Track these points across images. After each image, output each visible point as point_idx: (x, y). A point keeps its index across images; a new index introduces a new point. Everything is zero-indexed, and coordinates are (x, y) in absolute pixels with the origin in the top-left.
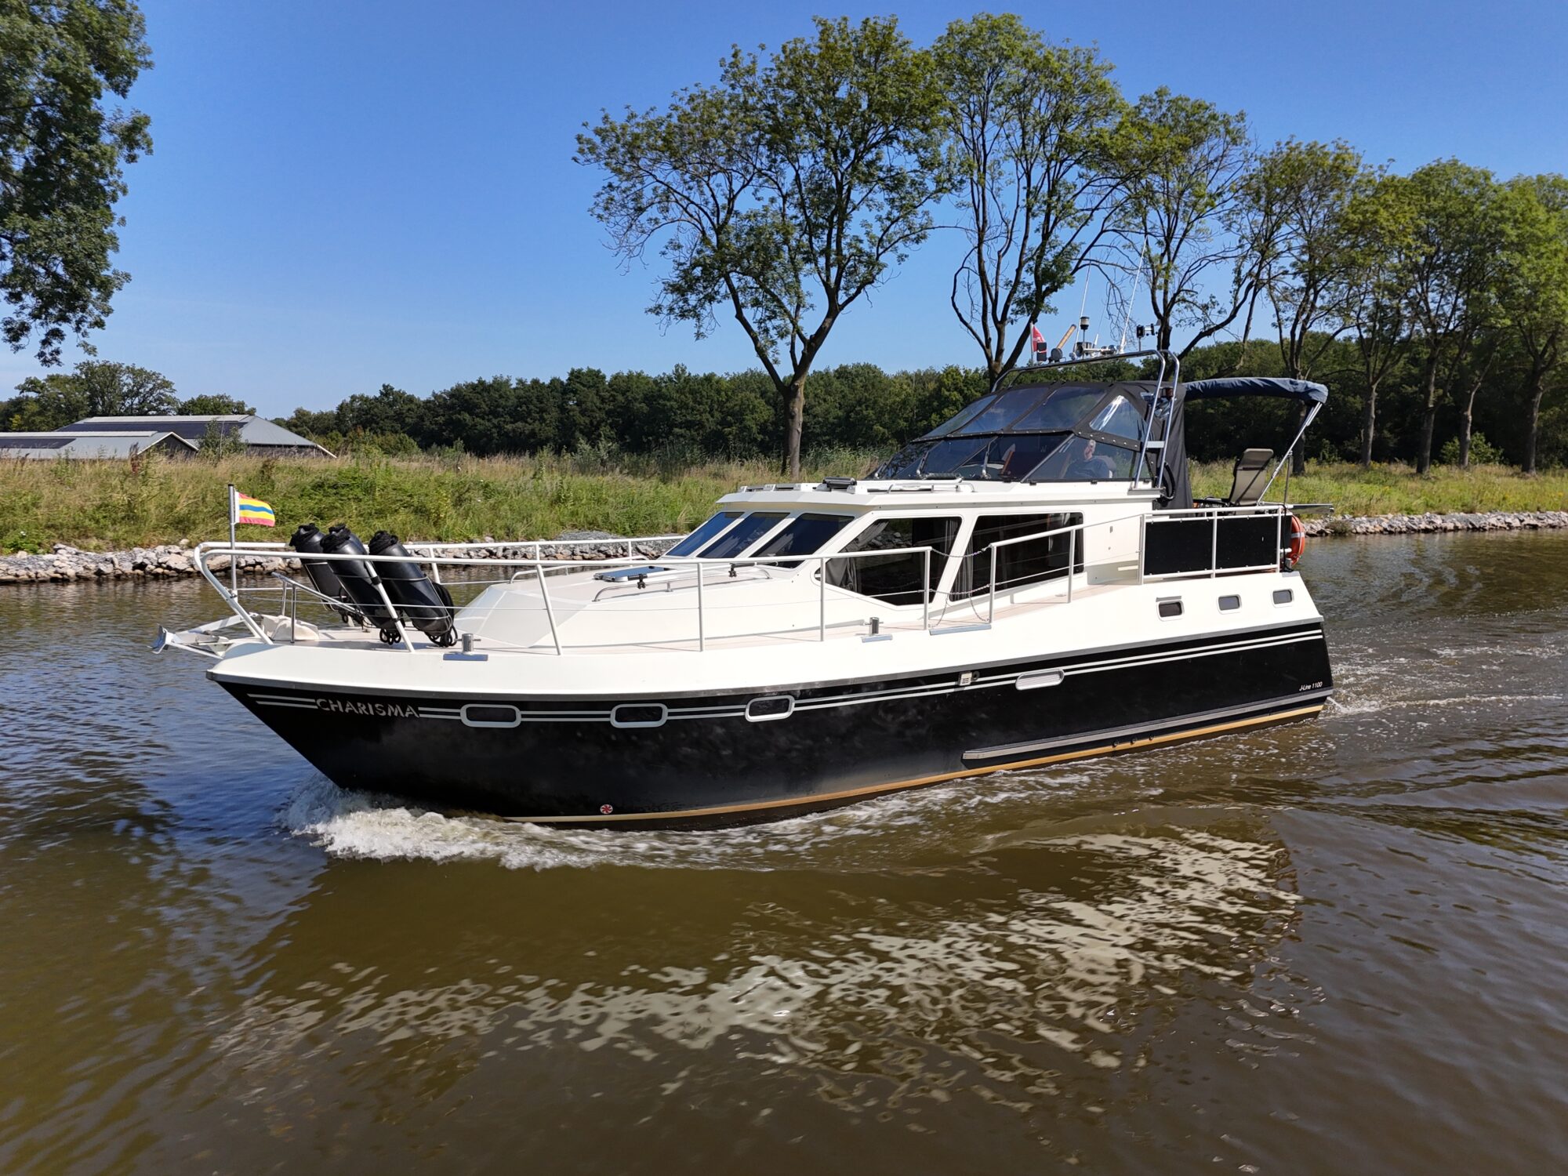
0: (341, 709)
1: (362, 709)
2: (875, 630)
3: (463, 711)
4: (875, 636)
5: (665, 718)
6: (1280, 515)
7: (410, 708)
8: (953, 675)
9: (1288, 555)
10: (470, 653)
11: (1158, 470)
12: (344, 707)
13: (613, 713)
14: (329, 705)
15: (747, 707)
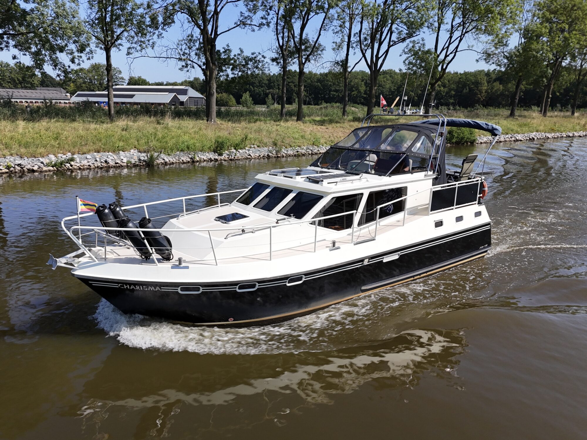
1: (138, 288)
2: (334, 246)
3: (179, 288)
4: (334, 248)
5: (257, 287)
6: (480, 182)
7: (158, 287)
8: (362, 260)
9: (481, 197)
10: (181, 266)
11: (436, 166)
12: (130, 287)
13: (237, 287)
14: (123, 286)
15: (287, 281)
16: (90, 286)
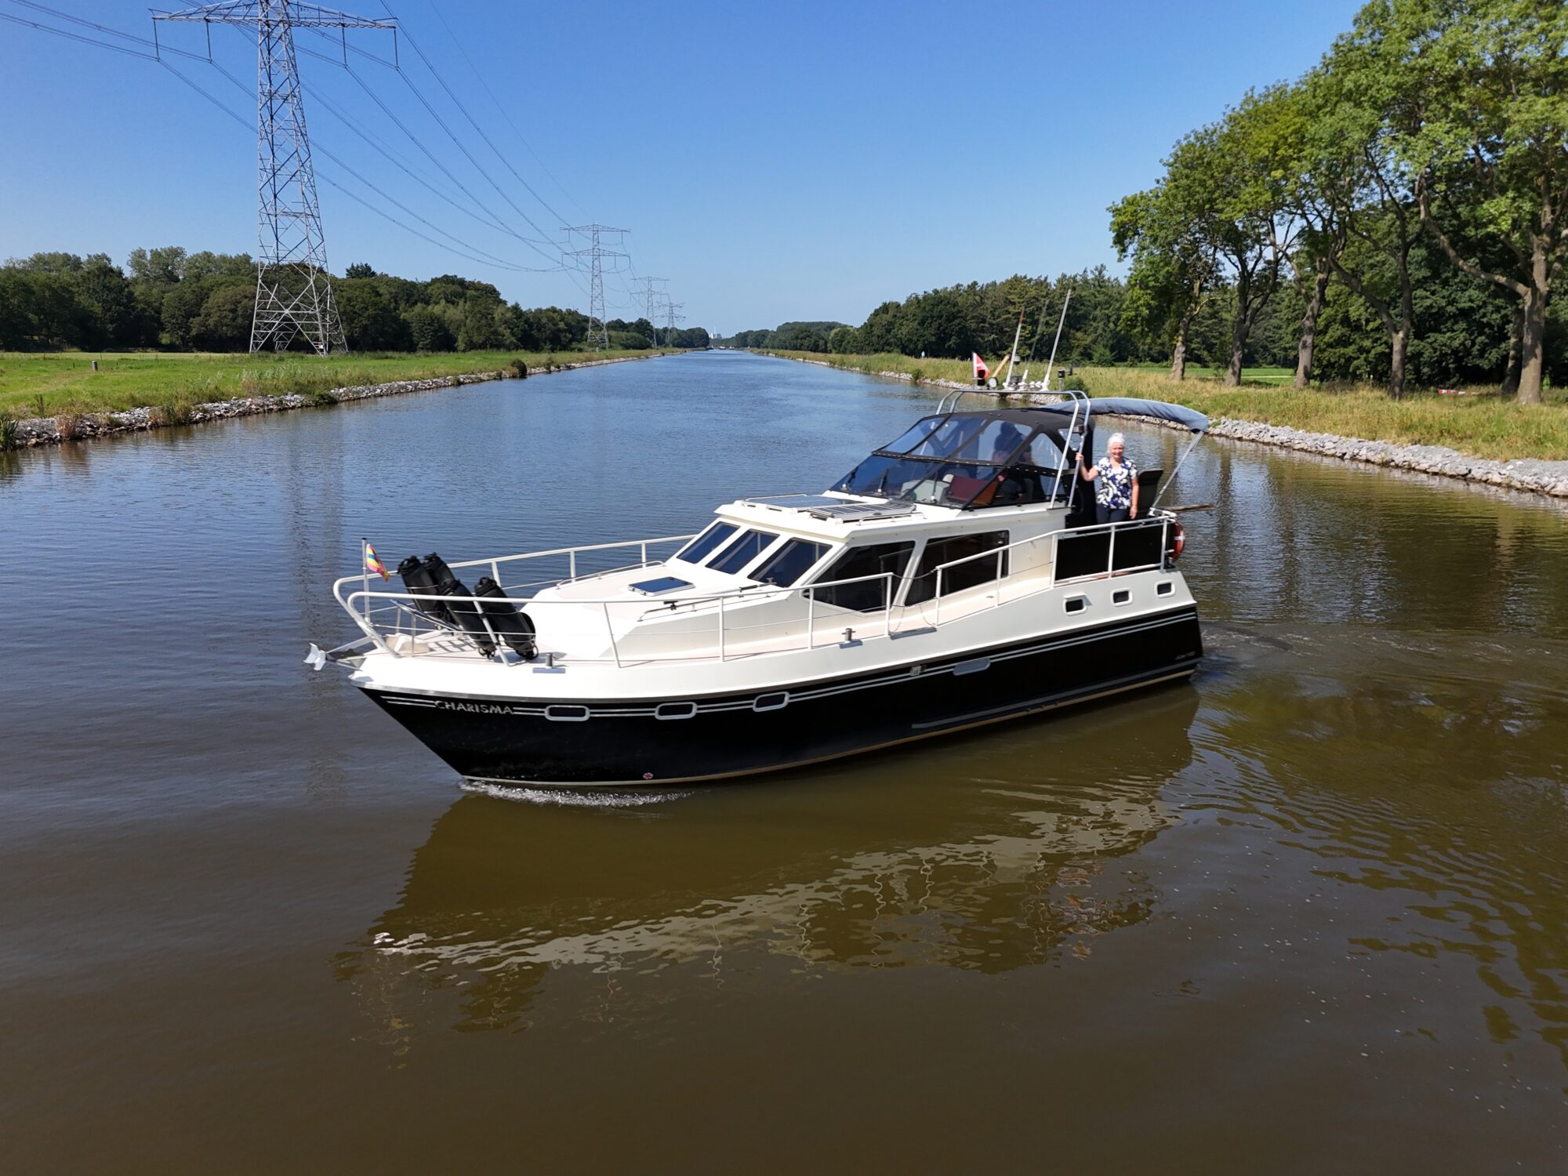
0: (454, 708)
1: (470, 709)
2: (850, 638)
3: (546, 710)
4: (850, 642)
5: (694, 711)
6: (1165, 523)
7: (507, 708)
8: (905, 669)
9: (1170, 555)
10: (553, 667)
12: (456, 706)
13: (657, 710)
14: (444, 705)
15: (755, 701)
16: (384, 704)
